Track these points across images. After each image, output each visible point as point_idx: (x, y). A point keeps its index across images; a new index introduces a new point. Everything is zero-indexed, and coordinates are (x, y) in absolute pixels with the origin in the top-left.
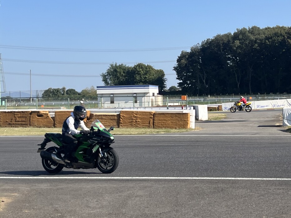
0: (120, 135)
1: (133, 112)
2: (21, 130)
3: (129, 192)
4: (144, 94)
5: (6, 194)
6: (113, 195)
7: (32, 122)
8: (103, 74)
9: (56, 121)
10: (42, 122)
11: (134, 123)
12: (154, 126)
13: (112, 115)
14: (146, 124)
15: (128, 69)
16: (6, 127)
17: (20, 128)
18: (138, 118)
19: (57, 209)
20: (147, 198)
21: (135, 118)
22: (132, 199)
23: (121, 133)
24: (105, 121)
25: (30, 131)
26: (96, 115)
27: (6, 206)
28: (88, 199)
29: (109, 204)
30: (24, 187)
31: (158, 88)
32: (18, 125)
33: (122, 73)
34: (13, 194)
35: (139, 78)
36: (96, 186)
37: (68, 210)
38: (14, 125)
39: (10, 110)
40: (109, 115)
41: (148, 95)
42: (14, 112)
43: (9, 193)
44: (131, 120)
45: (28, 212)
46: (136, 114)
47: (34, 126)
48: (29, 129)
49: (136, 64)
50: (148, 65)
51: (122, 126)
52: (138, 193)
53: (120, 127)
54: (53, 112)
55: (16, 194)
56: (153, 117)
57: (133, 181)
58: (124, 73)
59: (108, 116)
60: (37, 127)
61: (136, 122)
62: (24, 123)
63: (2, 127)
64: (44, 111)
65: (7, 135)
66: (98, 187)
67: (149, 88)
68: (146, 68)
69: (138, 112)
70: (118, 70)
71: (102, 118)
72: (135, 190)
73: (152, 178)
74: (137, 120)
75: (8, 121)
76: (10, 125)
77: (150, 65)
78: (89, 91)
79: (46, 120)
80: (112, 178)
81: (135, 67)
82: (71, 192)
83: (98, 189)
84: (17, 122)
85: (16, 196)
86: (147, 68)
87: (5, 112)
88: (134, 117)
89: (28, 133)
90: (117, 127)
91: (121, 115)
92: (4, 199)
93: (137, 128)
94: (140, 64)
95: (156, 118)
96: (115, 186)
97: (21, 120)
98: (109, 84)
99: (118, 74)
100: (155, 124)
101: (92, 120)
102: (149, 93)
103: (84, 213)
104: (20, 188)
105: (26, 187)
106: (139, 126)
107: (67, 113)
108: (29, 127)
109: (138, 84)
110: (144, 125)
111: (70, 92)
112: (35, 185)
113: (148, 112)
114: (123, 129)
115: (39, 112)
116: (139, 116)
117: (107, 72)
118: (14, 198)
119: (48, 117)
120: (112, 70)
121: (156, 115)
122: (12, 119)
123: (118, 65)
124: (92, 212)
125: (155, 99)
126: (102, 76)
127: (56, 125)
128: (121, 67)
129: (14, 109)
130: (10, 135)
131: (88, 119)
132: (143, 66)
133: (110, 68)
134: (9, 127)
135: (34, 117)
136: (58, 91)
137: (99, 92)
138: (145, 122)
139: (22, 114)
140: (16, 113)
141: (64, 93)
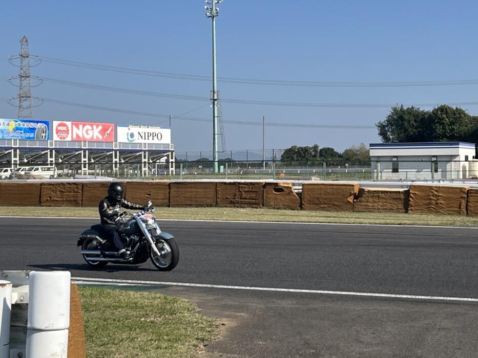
0: (409, 225)
1: (431, 188)
2: (249, 213)
3: (426, 322)
4: (451, 158)
5: (227, 313)
6: (400, 324)
7: (266, 200)
8: (380, 123)
9: (304, 199)
10: (282, 200)
11: (434, 207)
12: (468, 211)
13: (396, 192)
14: (454, 207)
15: (422, 115)
16: (226, 207)
17: (248, 209)
18: (440, 197)
19: (308, 342)
20: (459, 332)
21: (435, 198)
22: (433, 333)
23: (411, 222)
24: (384, 201)
25: (262, 214)
26: (369, 191)
27: (229, 332)
28: (359, 328)
29: (393, 339)
30: (256, 304)
31: (475, 148)
32: (245, 204)
33: (412, 122)
34: (239, 314)
35: (441, 130)
36: (370, 308)
37: (327, 345)
38: (238, 203)
39: (232, 181)
40: (390, 192)
41: (456, 159)
42: (239, 183)
43: (233, 312)
44: (428, 201)
45: (263, 344)
46: (436, 191)
47: (270, 207)
48: (262, 212)
49: (436, 108)
50: (456, 108)
51: (412, 210)
52: (442, 324)
53: (410, 212)
54: (299, 185)
55: (244, 314)
56: (465, 196)
57: (434, 302)
58: (415, 121)
59: (389, 194)
60: (274, 209)
61: (437, 204)
62: (254, 201)
63: (220, 207)
64: (285, 183)
65: (228, 219)
66: (374, 310)
67: (458, 147)
68: (454, 113)
69: (439, 187)
70: (406, 117)
71: (379, 197)
72: (437, 317)
73: (466, 299)
74: (439, 202)
75: (229, 197)
76: (233, 204)
77: (461, 108)
78: (357, 151)
79: (288, 197)
80: (398, 296)
81: (435, 112)
82: (330, 316)
83: (375, 313)
84: (244, 199)
85: (243, 318)
86: (456, 113)
87: (225, 183)
88: (433, 196)
89: (260, 217)
90: (404, 212)
91: (411, 191)
92: (224, 321)
93: (439, 214)
94: (444, 106)
95: (471, 199)
96: (402, 310)
97: (249, 196)
98: (390, 139)
99: (406, 124)
100: (469, 208)
101: (363, 199)
102: (458, 155)
103: (353, 352)
104: (249, 304)
105: (259, 304)
106: (442, 212)
107: (322, 187)
108: (261, 208)
109: (440, 141)
110: (450, 209)
111: (326, 152)
112: (273, 302)
113: (457, 188)
114: (414, 216)
115: (276, 184)
116: (442, 195)
117: (387, 121)
118: (240, 320)
119: (292, 192)
120: (396, 117)
121: (471, 193)
122: (235, 195)
123: (405, 108)
124: (365, 350)
125: (470, 167)
126: (379, 126)
127: (303, 206)
128: (410, 111)
129: (238, 178)
130: (233, 219)
131: (356, 197)
132: (448, 110)
133: (392, 113)
134: (231, 207)
135: (269, 192)
136: (306, 151)
137: (374, 153)
138: (451, 205)
139: (251, 187)
140: (241, 186)
141: (315, 154)
